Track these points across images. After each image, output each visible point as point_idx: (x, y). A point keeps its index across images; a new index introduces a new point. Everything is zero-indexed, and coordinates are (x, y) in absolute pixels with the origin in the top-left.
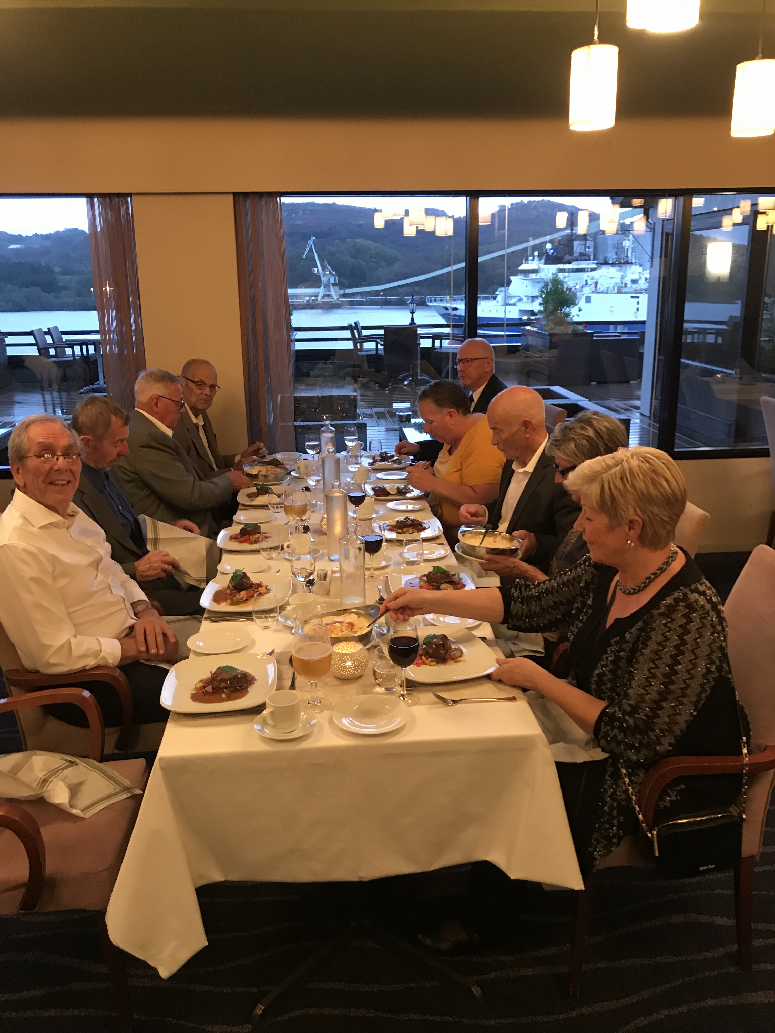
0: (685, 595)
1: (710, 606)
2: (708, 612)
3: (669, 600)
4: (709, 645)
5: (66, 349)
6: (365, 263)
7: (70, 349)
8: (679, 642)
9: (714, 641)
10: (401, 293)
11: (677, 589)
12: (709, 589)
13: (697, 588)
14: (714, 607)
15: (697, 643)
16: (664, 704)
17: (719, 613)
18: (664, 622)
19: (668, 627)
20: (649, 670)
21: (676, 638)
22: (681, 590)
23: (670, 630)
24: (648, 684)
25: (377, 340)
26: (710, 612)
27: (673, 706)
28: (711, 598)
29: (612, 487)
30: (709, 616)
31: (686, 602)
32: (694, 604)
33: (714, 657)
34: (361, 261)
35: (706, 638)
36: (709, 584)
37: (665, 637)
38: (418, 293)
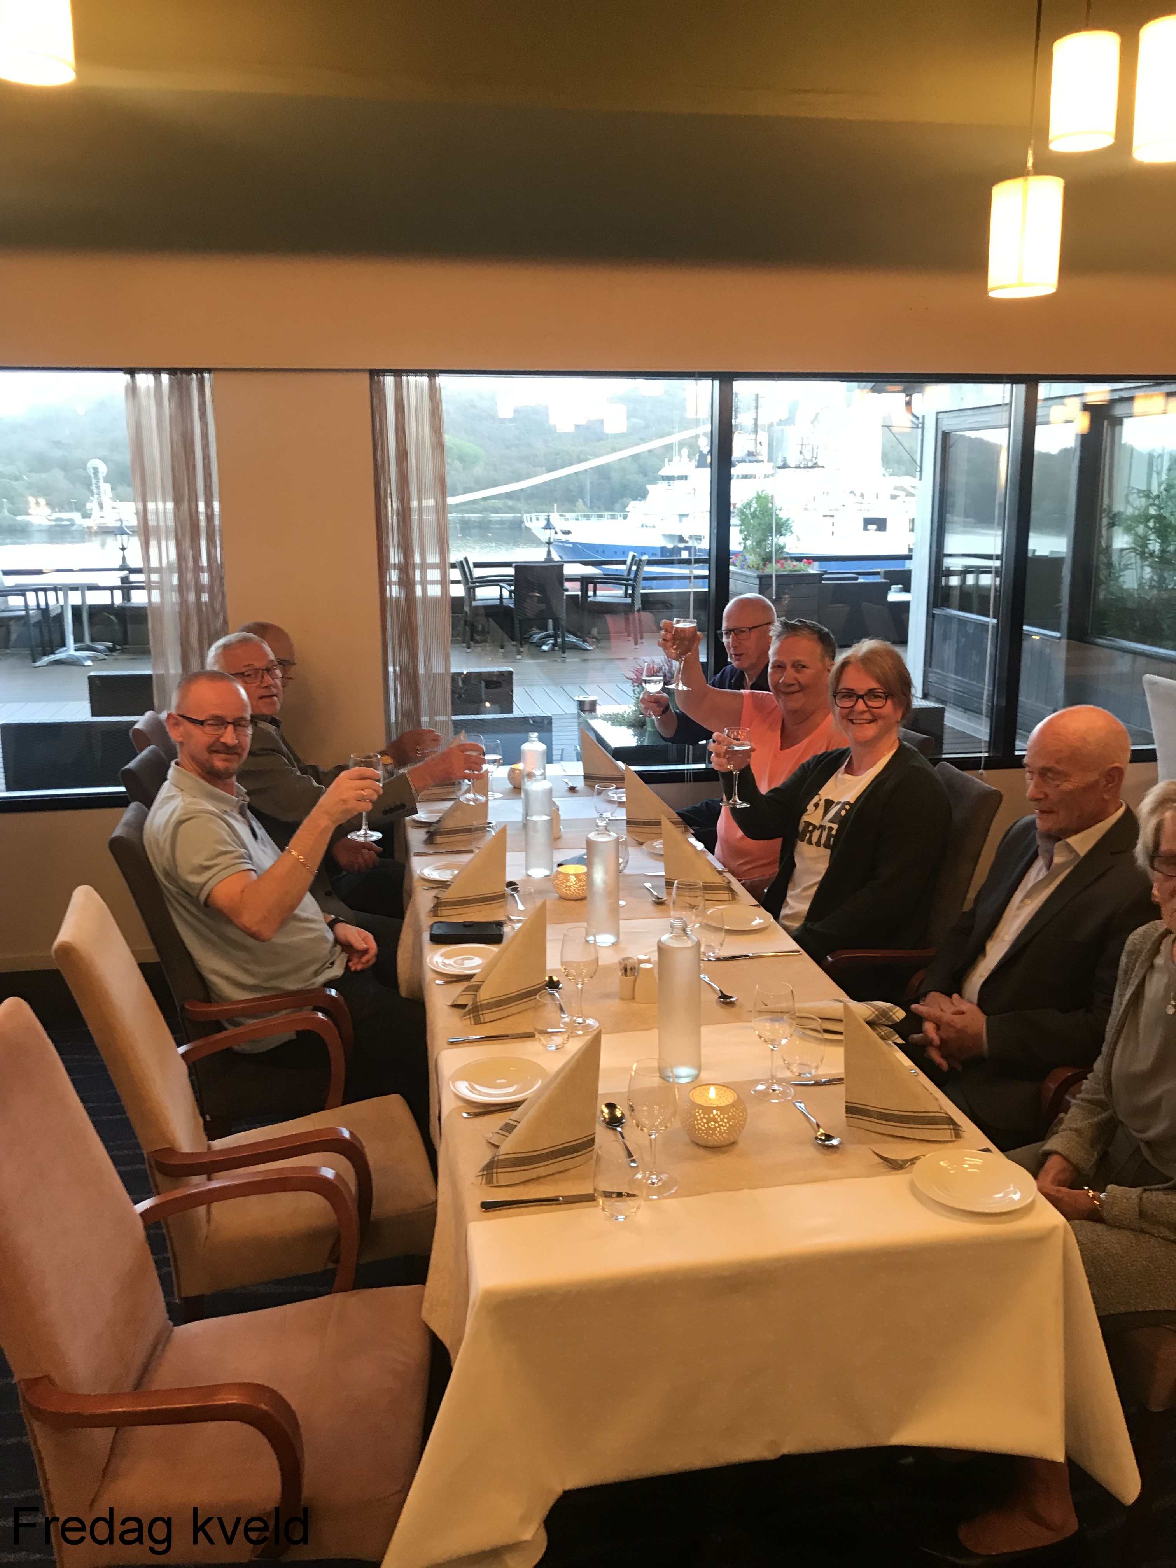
25: (501, 583)
38: (511, 509)
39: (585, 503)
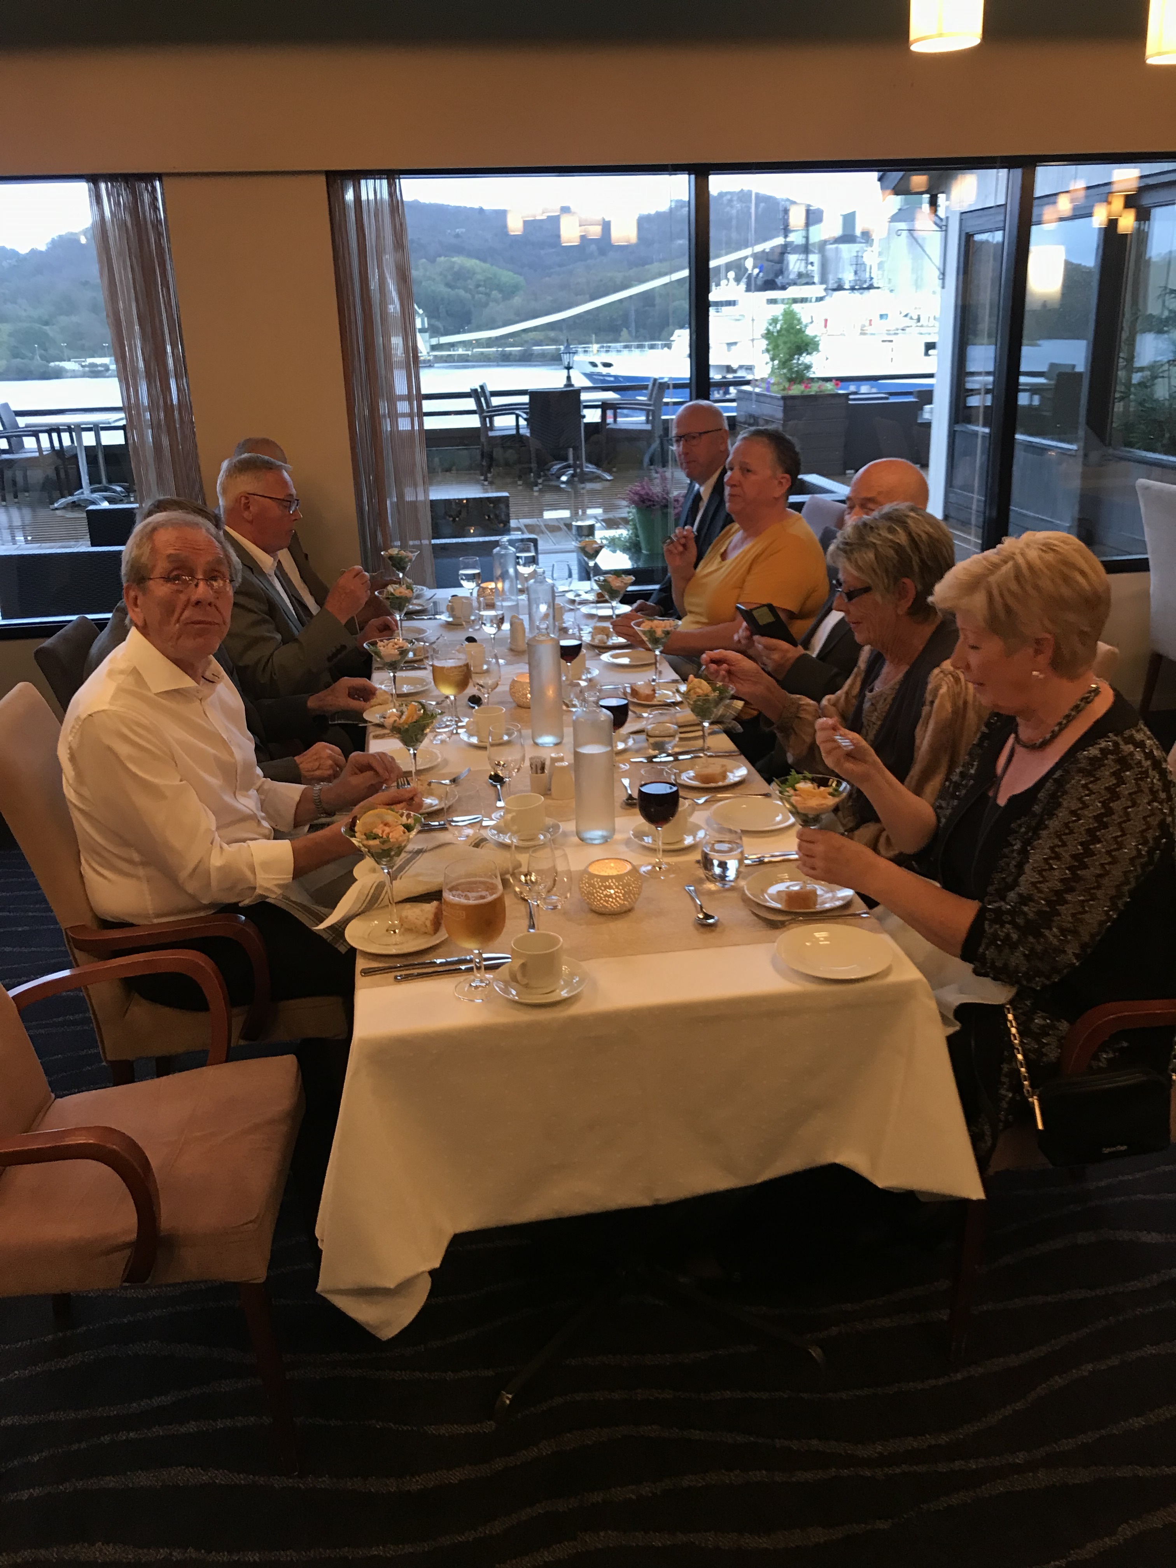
0: (1116, 744)
1: (1149, 763)
2: (1146, 772)
3: (1094, 751)
4: (1145, 818)
5: (24, 439)
6: (468, 296)
7: (33, 439)
8: (1103, 811)
9: (1152, 813)
10: (526, 342)
11: (1104, 736)
12: (1149, 738)
13: (1132, 736)
14: (1157, 764)
15: (1127, 814)
16: (1069, 897)
17: (1163, 773)
18: (1083, 782)
19: (1088, 789)
20: (1052, 849)
21: (1099, 805)
22: (1109, 737)
23: (1092, 793)
24: (1047, 867)
25: (517, 412)
26: (1150, 771)
27: (1083, 901)
28: (1151, 751)
29: (1006, 593)
30: (1147, 777)
31: (1117, 754)
32: (1129, 757)
33: (1150, 835)
34: (462, 293)
35: (1141, 808)
36: (1148, 733)
37: (1083, 802)
38: (554, 341)
39: (630, 332)
